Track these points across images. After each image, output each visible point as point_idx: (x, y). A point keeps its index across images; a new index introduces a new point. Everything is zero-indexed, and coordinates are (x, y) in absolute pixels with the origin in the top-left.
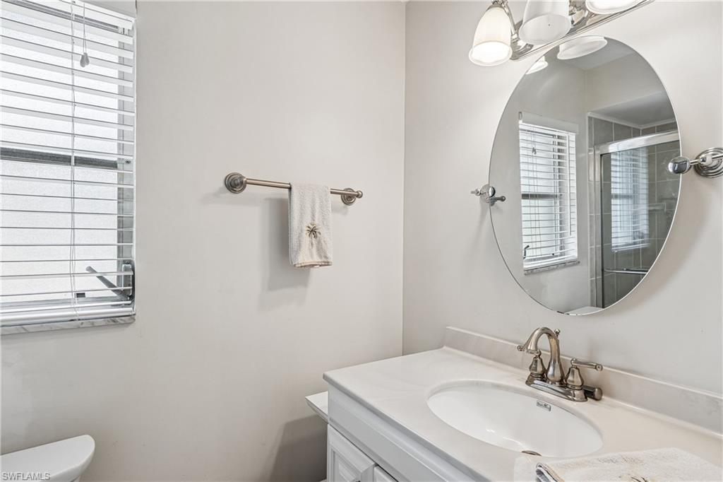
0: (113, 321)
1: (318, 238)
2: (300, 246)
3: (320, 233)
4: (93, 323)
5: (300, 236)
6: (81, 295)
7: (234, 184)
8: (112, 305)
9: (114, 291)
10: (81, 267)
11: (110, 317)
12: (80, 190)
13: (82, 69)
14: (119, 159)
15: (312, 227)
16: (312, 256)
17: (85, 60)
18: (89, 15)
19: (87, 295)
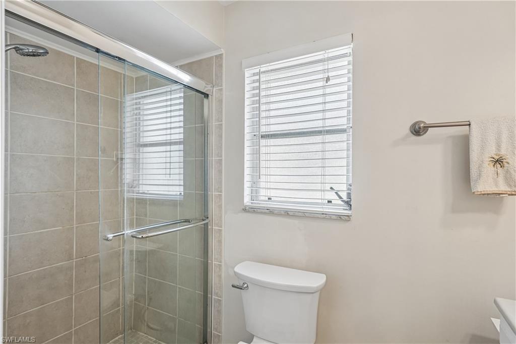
0: (340, 218)
1: (505, 168)
2: (480, 175)
3: (508, 163)
4: (330, 217)
5: (480, 166)
6: (329, 202)
7: (418, 130)
8: (344, 209)
9: (342, 201)
10: (328, 187)
11: (338, 215)
12: (328, 147)
13: (327, 84)
14: (348, 127)
15: (497, 157)
16: (496, 185)
17: (328, 79)
18: (330, 55)
19: (333, 202)
